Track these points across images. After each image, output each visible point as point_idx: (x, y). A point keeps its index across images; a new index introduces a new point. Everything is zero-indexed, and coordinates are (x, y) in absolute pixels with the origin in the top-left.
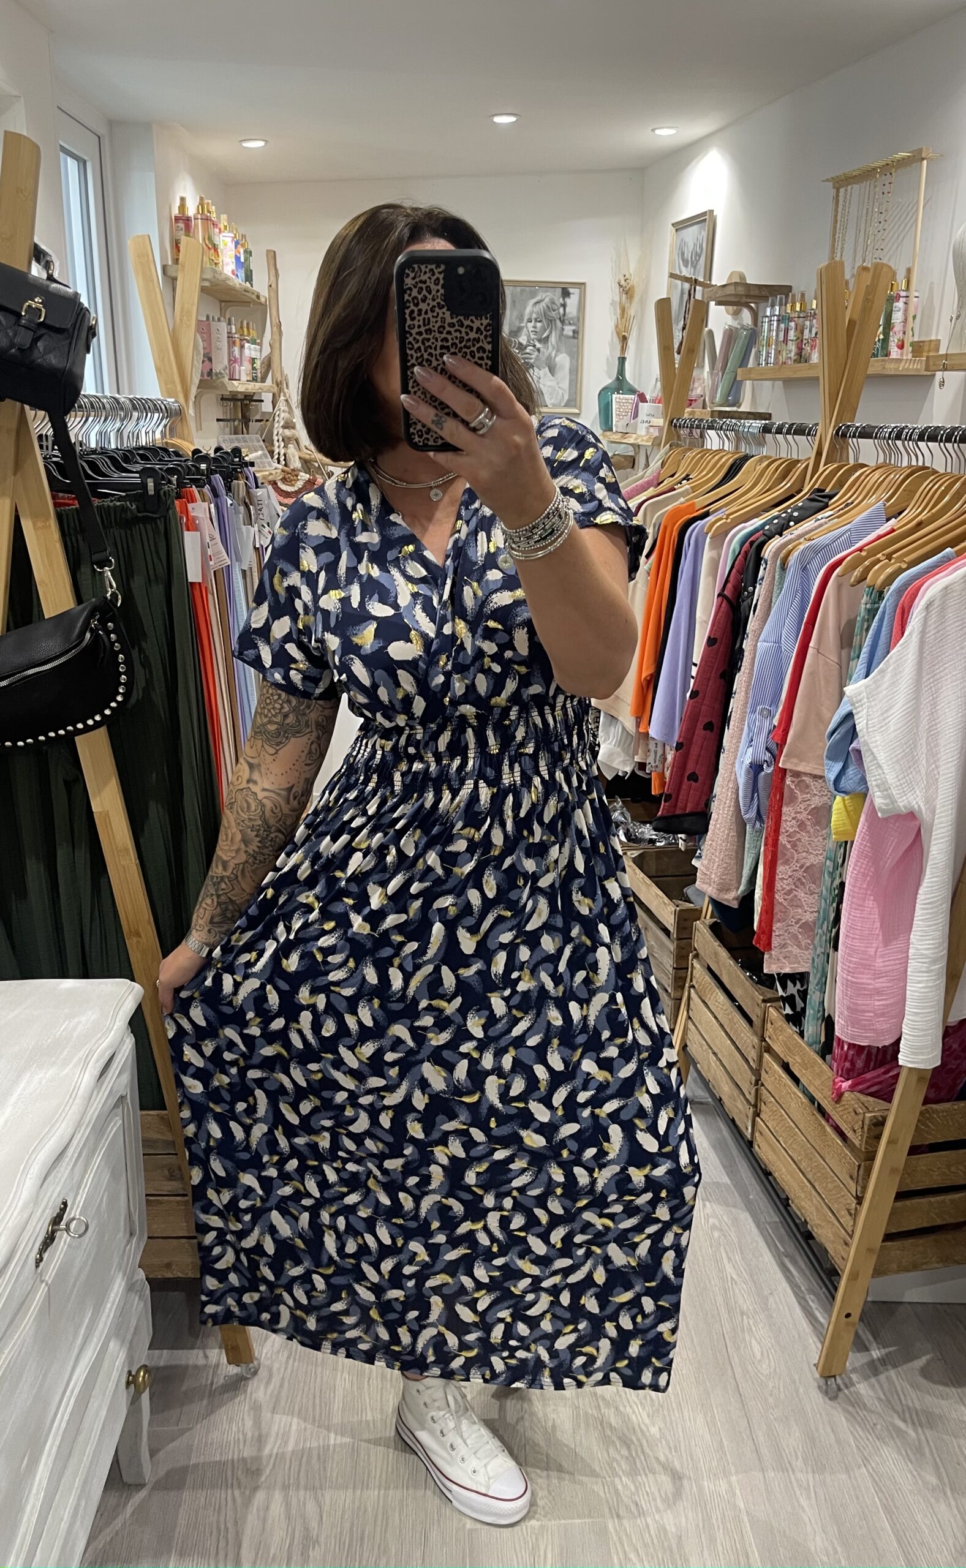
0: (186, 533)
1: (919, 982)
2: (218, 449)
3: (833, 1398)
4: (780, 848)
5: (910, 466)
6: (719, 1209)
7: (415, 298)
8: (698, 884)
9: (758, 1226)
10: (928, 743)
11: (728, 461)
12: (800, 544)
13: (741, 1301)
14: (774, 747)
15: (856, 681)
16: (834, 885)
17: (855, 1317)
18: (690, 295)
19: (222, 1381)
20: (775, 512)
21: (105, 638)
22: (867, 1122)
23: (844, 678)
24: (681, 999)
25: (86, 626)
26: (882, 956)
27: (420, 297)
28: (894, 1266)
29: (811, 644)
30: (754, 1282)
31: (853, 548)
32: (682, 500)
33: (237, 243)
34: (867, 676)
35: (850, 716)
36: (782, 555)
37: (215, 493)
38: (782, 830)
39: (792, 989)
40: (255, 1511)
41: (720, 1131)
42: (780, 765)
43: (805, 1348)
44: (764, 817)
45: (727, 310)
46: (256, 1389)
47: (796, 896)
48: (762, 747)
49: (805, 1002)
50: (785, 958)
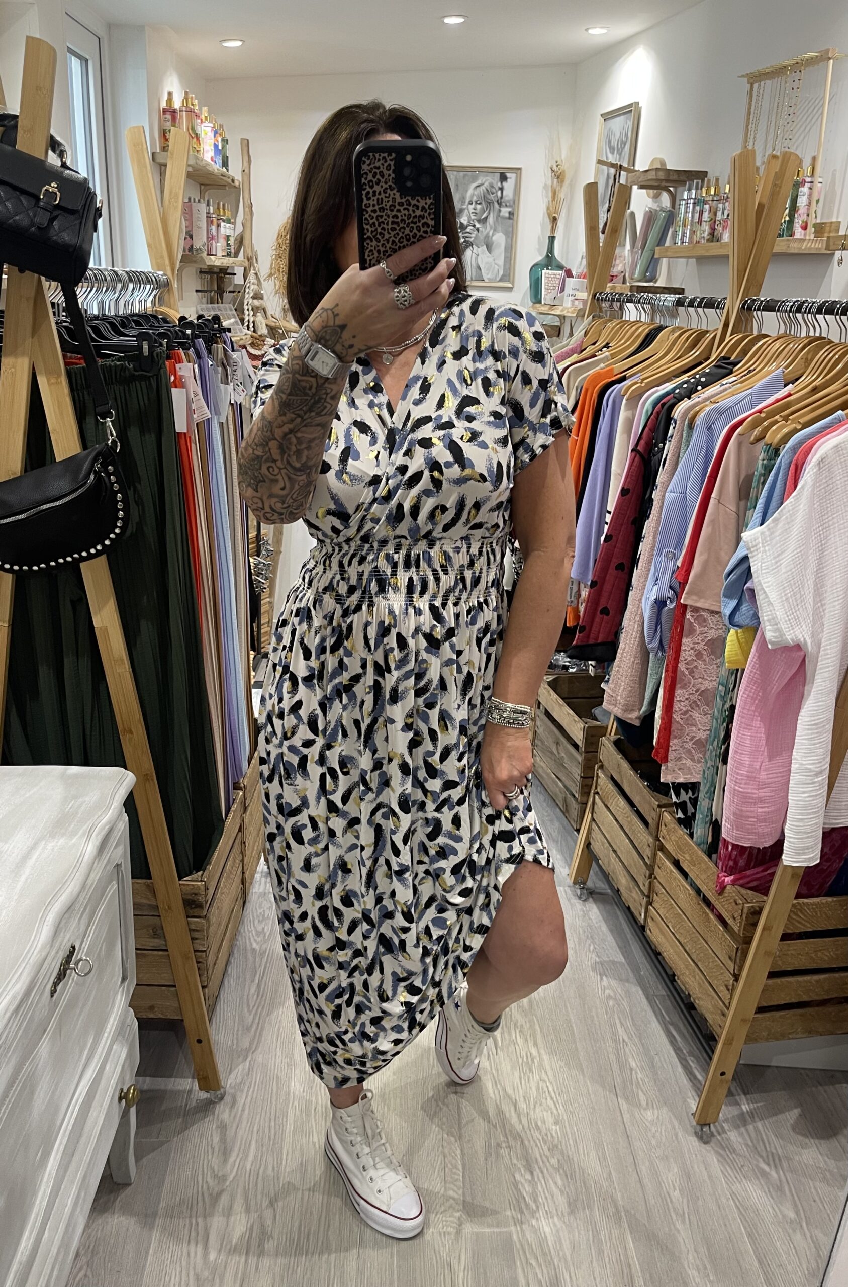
0: (174, 391)
1: (801, 793)
2: (200, 317)
3: (706, 1143)
4: (678, 673)
5: (808, 337)
6: (614, 983)
7: (371, 181)
8: (605, 705)
9: (647, 998)
10: (814, 584)
11: (644, 331)
12: (706, 405)
13: (630, 1060)
14: (677, 586)
15: (752, 528)
16: (726, 708)
17: (729, 1075)
18: (615, 180)
19: (194, 1103)
20: (685, 377)
21: (106, 479)
22: (745, 911)
23: (741, 525)
24: (586, 804)
25: (91, 469)
26: (765, 770)
27: (374, 180)
28: (765, 1034)
29: (713, 495)
30: (643, 1045)
31: (753, 410)
32: (602, 365)
33: (216, 133)
34: (761, 525)
35: (746, 558)
36: (689, 416)
37: (199, 357)
38: (681, 658)
39: (685, 797)
40: (220, 1209)
41: (617, 918)
42: (682, 601)
43: (685, 1101)
44: (666, 647)
45: (648, 195)
46: (223, 1112)
47: (691, 716)
48: (666, 585)
49: (695, 809)
50: (679, 769)
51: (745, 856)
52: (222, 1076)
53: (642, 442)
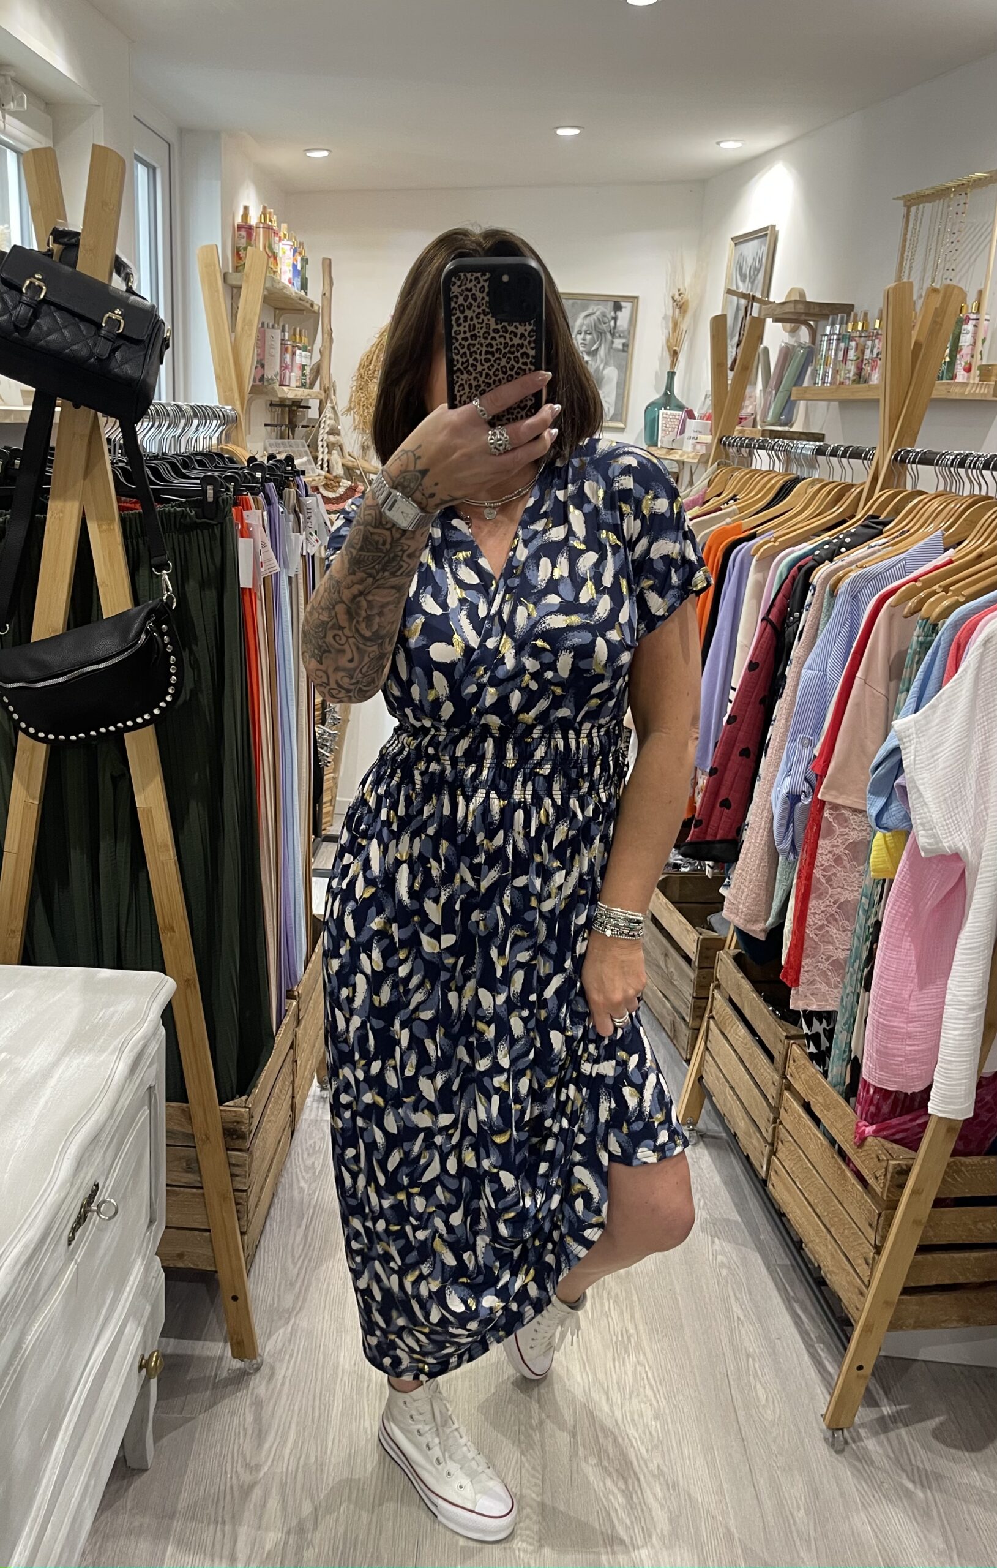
0: (240, 541)
1: (955, 1029)
2: (271, 458)
3: (837, 1452)
4: (813, 882)
5: (973, 495)
6: (728, 1247)
7: (462, 305)
8: (725, 913)
9: (768, 1268)
10: (978, 783)
11: (778, 482)
12: (851, 571)
13: (747, 1343)
14: (813, 778)
15: (905, 715)
16: (869, 924)
17: (868, 1370)
18: (746, 311)
19: (225, 1374)
20: (826, 537)
21: (159, 640)
22: (890, 1169)
23: (891, 711)
24: (699, 1030)
25: (142, 628)
26: (916, 1001)
27: (466, 304)
28: (911, 1321)
29: (858, 674)
30: (762, 1325)
31: (909, 578)
32: (728, 520)
33: (295, 252)
34: (916, 711)
35: (897, 748)
36: (831, 583)
38: (817, 863)
39: (818, 1027)
40: (252, 1507)
41: (732, 1167)
42: (819, 797)
43: (812, 1398)
44: (799, 849)
45: (784, 328)
46: (258, 1385)
47: (828, 932)
48: (801, 777)
49: (831, 1042)
50: (812, 995)
51: (890, 1101)
52: (259, 1342)
53: (775, 610)
